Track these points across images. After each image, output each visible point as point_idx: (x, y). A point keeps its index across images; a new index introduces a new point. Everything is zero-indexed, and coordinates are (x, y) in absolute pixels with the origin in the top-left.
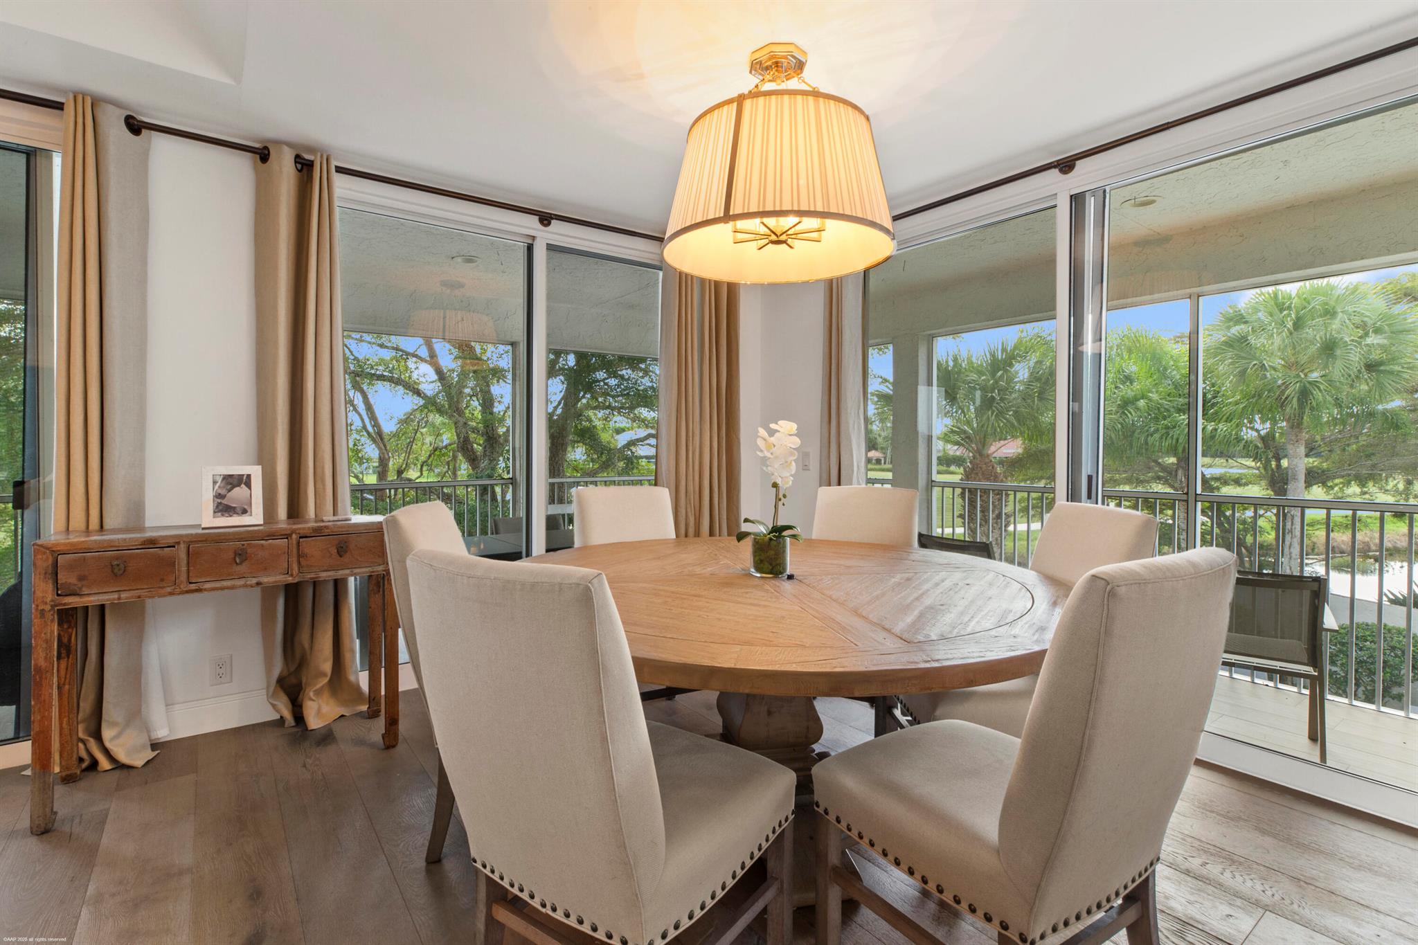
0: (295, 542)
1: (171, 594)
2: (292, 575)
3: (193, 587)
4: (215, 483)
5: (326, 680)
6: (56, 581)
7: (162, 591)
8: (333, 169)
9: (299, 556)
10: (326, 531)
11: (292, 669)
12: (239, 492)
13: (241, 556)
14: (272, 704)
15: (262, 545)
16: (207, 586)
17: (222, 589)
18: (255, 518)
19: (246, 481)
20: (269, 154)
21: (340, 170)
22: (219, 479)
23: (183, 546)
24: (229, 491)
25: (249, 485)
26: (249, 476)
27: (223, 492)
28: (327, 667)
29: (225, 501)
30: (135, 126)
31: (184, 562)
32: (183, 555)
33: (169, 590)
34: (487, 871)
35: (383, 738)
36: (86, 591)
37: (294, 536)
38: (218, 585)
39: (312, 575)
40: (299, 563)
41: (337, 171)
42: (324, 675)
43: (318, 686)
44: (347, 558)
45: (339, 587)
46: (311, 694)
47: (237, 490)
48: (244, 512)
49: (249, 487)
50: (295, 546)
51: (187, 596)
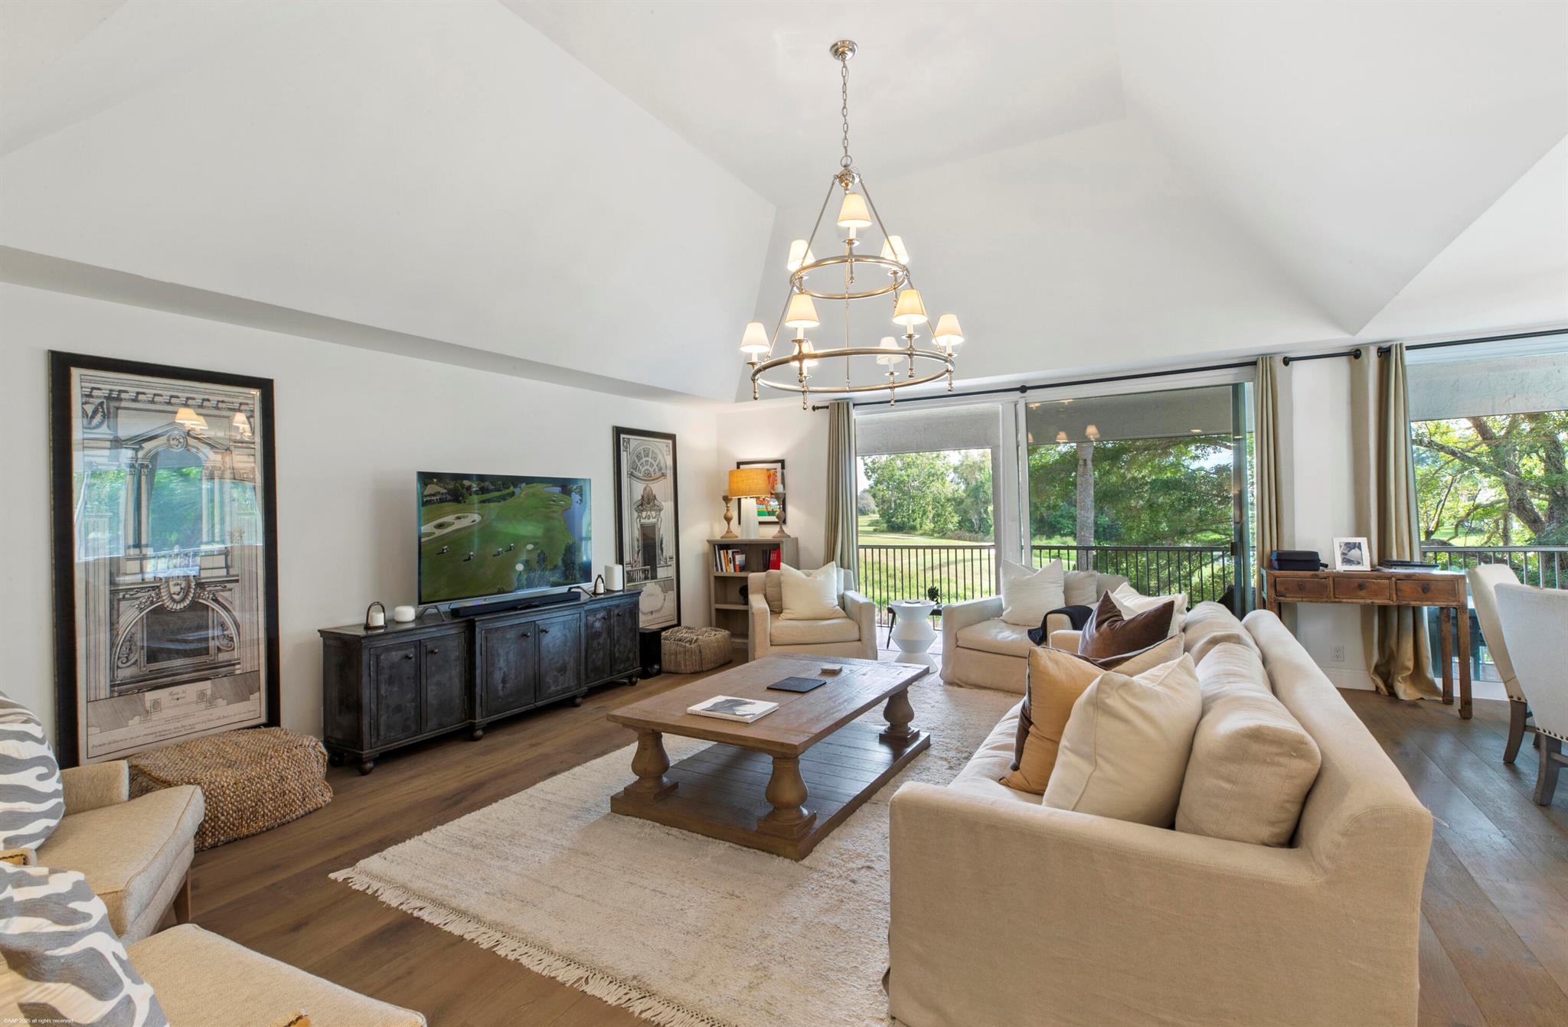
0: (1393, 582)
1: (1326, 602)
2: (1392, 601)
3: (1337, 600)
4: (1341, 547)
5: (1410, 673)
6: (1276, 590)
7: (1321, 600)
8: (1404, 349)
9: (1396, 590)
10: (1414, 578)
11: (1384, 661)
12: (1355, 552)
13: (1361, 587)
14: (1372, 678)
15: (1374, 582)
16: (1344, 600)
17: (1352, 603)
18: (1366, 567)
19: (1359, 546)
20: (1360, 353)
21: (1408, 348)
22: (1343, 545)
23: (1331, 579)
24: (1349, 551)
25: (1360, 548)
26: (1360, 544)
27: (1346, 552)
28: (1410, 664)
29: (1347, 557)
30: (1287, 361)
31: (1332, 587)
32: (1331, 583)
33: (1325, 600)
34: (1547, 733)
35: (1460, 713)
36: (1288, 595)
37: (1393, 579)
38: (1350, 600)
39: (1406, 602)
40: (1397, 594)
41: (1407, 349)
42: (1408, 669)
43: (1404, 675)
44: (1429, 595)
45: (1416, 612)
46: (1400, 678)
47: (1353, 551)
48: (1359, 563)
49: (1360, 549)
50: (1394, 584)
51: (1334, 604)
